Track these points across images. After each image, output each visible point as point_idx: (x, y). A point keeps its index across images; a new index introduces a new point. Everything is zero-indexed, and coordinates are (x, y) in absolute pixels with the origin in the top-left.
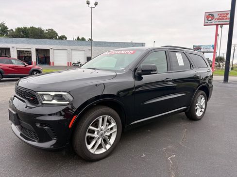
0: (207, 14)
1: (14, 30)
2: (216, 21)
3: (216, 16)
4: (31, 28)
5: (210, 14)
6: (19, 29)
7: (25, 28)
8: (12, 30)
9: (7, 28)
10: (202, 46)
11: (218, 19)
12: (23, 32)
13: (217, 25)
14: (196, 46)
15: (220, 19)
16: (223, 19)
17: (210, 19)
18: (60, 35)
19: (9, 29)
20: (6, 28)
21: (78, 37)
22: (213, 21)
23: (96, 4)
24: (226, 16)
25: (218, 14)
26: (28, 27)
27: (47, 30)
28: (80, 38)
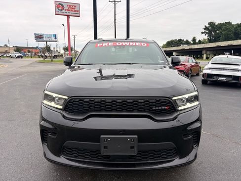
0: (57, 3)
2: (66, 11)
3: (66, 7)
5: (60, 4)
10: (44, 34)
11: (68, 10)
13: (68, 16)
14: (38, 35)
15: (70, 10)
16: (72, 11)
17: (60, 8)
22: (64, 11)
24: (75, 9)
25: (68, 6)
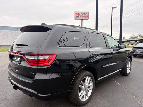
0: (76, 13)
3: (81, 15)
11: (82, 16)
13: (82, 19)
15: (83, 16)
16: (84, 16)
17: (78, 16)
22: (79, 17)
24: (86, 15)
25: (82, 13)
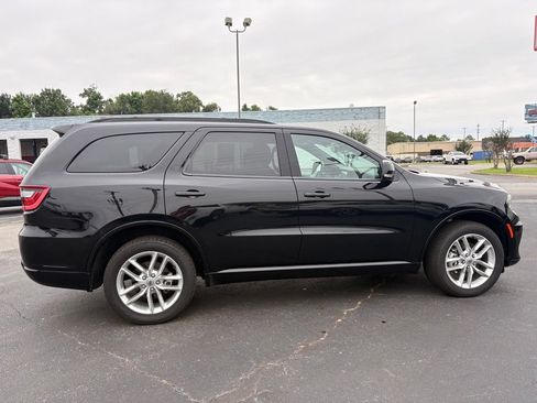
1: (114, 100)
4: (147, 93)
6: (122, 97)
7: (135, 95)
8: (110, 100)
9: (101, 98)
12: (131, 103)
18: (205, 103)
19: (105, 98)
20: (98, 97)
21: (245, 106)
23: (247, 24)
26: (142, 91)
27: (178, 95)
28: (249, 106)
